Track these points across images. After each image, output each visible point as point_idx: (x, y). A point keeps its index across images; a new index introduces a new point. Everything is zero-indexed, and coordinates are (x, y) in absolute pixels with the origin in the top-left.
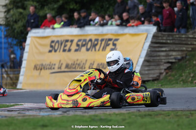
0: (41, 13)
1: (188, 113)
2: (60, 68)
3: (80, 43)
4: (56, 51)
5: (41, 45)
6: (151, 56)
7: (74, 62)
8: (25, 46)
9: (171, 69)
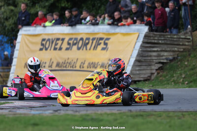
0: (32, 11)
1: (180, 114)
2: (51, 66)
3: (71, 42)
4: (46, 49)
5: (32, 43)
6: (143, 56)
7: (65, 61)
8: (16, 43)
9: (162, 69)
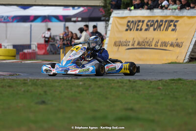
2: (133, 45)
3: (149, 23)
4: (131, 30)
5: (120, 24)
7: (144, 40)
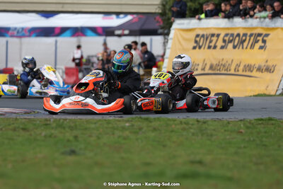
2: (203, 69)
3: (227, 38)
4: (200, 48)
5: (185, 39)
7: (220, 62)
